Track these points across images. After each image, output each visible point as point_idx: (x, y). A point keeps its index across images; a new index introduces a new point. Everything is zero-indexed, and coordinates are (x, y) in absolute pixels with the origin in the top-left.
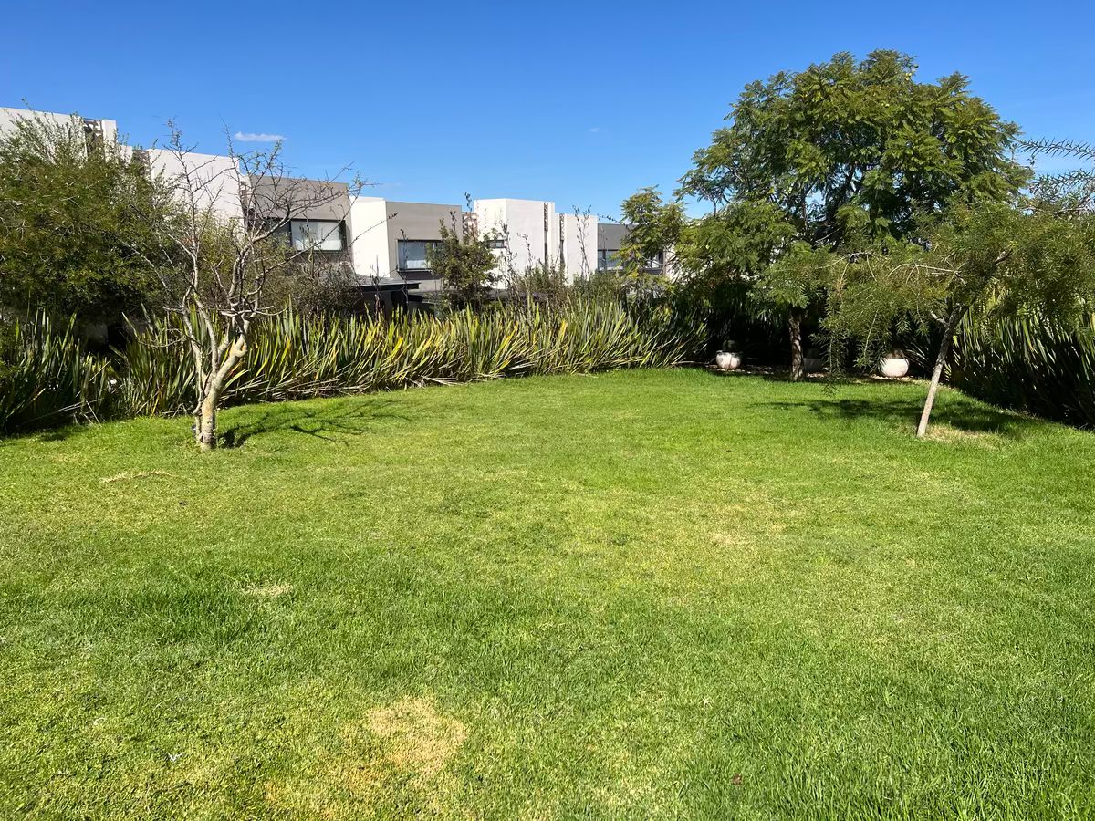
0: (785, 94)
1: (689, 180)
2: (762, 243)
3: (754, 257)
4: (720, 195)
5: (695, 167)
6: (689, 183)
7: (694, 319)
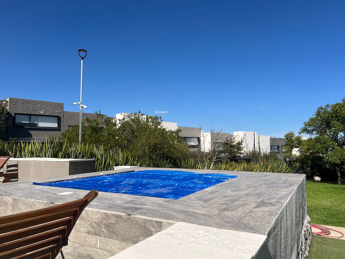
0: (329, 109)
2: (326, 147)
3: (324, 150)
4: (312, 133)
5: (304, 126)
6: (302, 130)
7: (306, 166)
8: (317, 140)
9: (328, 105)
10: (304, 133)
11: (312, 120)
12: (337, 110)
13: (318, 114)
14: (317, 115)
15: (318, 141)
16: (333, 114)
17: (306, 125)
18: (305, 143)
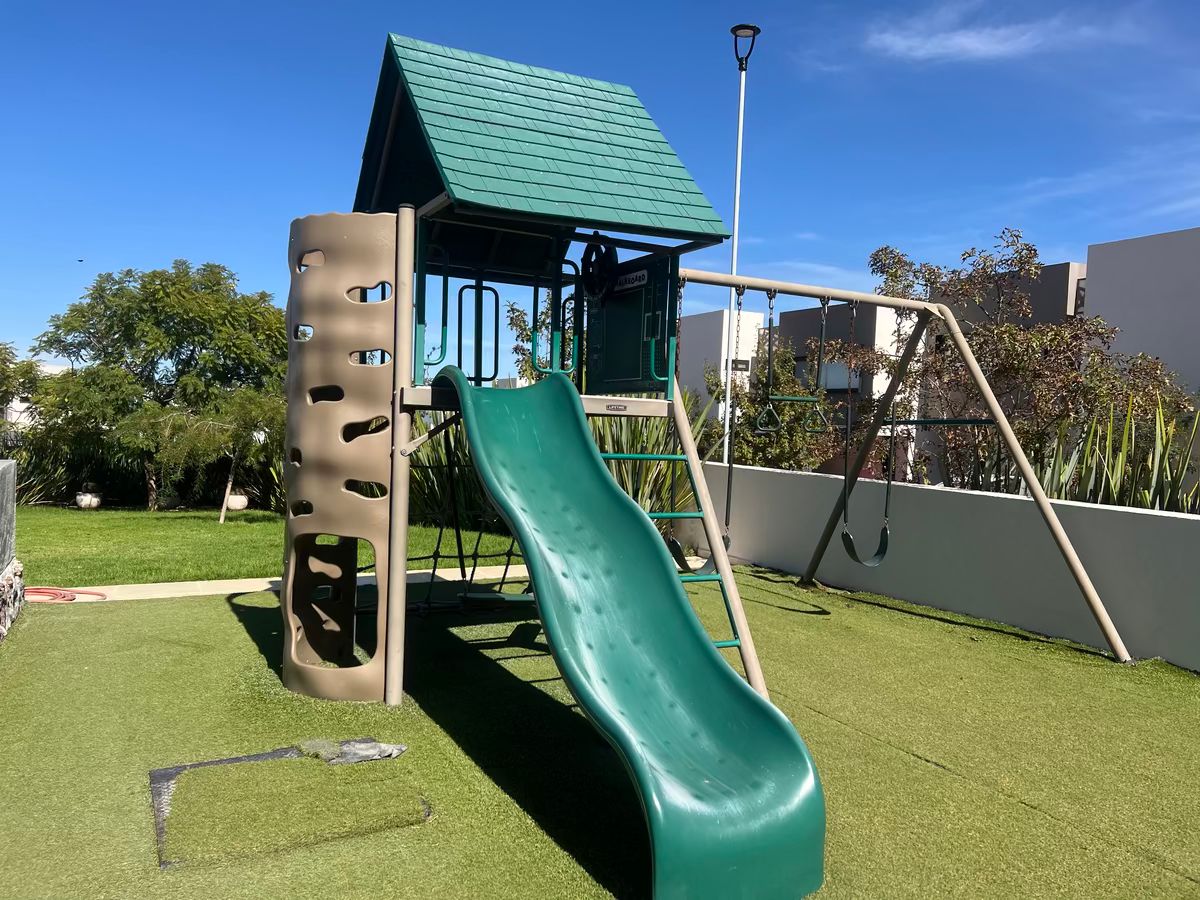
0: (134, 286)
1: (45, 339)
2: (117, 399)
3: (110, 411)
4: (77, 355)
5: (52, 329)
6: (45, 342)
7: (52, 463)
8: (92, 378)
9: (129, 273)
10: (49, 352)
11: (77, 311)
12: (156, 292)
13: (99, 294)
14: (92, 298)
15: (94, 381)
16: (144, 301)
17: (58, 327)
18: (49, 384)
